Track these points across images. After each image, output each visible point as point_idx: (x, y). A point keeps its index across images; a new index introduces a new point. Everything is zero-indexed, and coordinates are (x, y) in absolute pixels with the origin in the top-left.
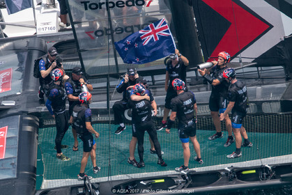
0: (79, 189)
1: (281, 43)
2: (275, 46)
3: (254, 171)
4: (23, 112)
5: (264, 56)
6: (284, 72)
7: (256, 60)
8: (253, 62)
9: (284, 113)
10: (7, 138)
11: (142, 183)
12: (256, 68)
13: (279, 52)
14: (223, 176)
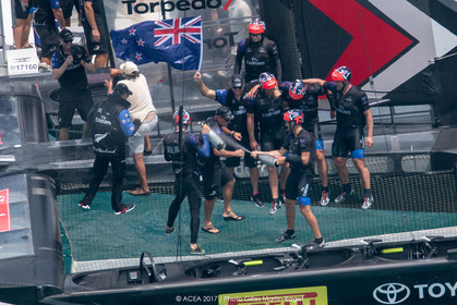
0: (131, 274)
1: (430, 68)
2: (421, 73)
3: (401, 250)
4: (31, 169)
5: (402, 89)
6: (429, 117)
7: (389, 95)
8: (383, 98)
9: (435, 173)
10: (10, 205)
11: (231, 261)
12: (388, 108)
13: (426, 83)
14: (356, 252)
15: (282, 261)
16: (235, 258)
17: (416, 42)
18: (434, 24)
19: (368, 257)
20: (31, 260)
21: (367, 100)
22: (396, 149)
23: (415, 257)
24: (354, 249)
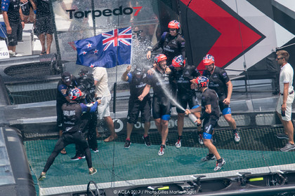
1: (273, 55)
2: (266, 58)
3: (262, 179)
4: (5, 124)
5: (253, 69)
6: (271, 87)
7: (244, 73)
8: (241, 75)
9: (278, 126)
11: (150, 187)
12: (244, 81)
13: (270, 64)
14: (234, 181)
15: (183, 187)
16: (152, 185)
17: (264, 37)
18: (277, 25)
19: (242, 184)
20: (14, 187)
21: (226, 75)
22: (251, 110)
23: (271, 184)
24: (232, 179)
